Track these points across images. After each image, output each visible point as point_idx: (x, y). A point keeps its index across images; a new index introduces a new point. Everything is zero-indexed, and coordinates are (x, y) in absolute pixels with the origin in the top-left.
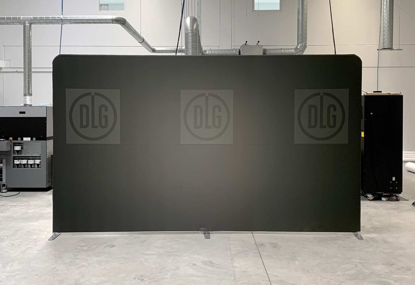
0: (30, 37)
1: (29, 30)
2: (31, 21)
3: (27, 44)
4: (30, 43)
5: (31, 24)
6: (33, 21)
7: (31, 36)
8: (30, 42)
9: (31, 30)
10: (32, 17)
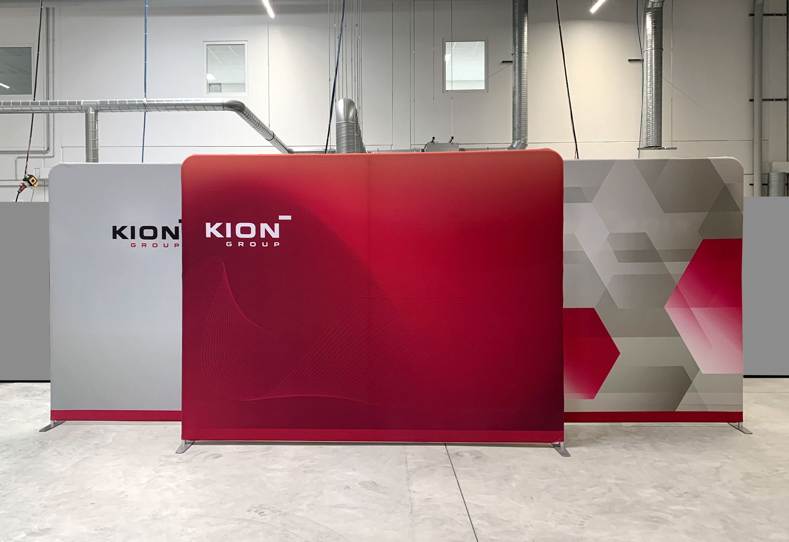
0: (95, 131)
1: (94, 120)
2: (97, 107)
3: (91, 142)
4: (95, 141)
5: (96, 112)
6: (100, 107)
7: (98, 130)
8: (97, 139)
9: (98, 121)
10: (98, 100)
